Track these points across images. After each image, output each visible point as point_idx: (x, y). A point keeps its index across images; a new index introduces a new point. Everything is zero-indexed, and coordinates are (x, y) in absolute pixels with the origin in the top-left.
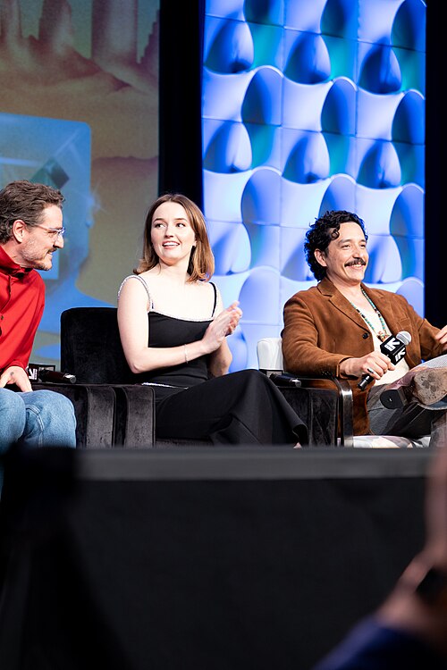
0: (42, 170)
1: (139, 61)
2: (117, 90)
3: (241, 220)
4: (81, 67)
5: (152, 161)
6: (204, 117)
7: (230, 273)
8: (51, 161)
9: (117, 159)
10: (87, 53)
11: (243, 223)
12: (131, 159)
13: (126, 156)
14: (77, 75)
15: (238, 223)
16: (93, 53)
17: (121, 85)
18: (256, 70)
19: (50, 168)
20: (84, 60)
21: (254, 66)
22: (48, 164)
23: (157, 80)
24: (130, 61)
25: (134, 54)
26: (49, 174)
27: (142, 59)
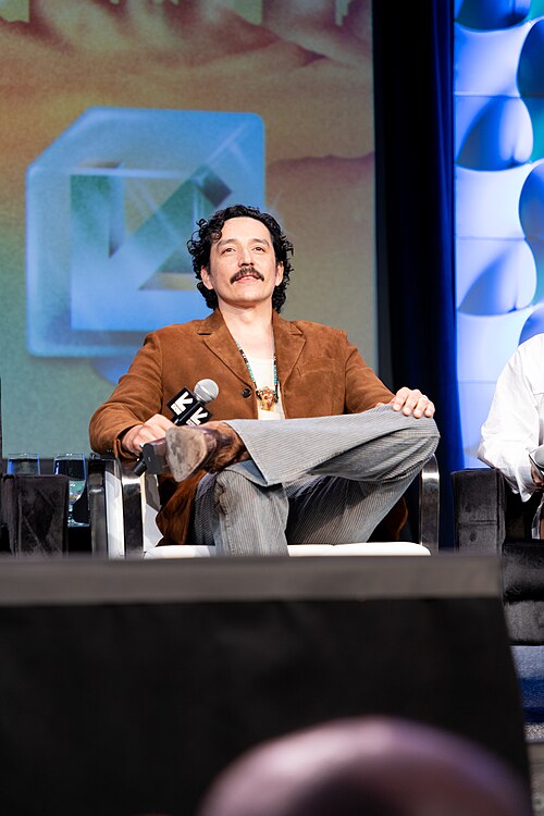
0: (188, 184)
1: (339, 22)
2: (305, 64)
3: (523, 235)
4: (246, 37)
5: (363, 160)
6: (457, 93)
7: (514, 309)
8: (202, 169)
9: (306, 160)
10: (255, 17)
11: (526, 239)
12: (330, 160)
13: (322, 155)
14: (239, 49)
15: (518, 240)
16: (265, 16)
17: (312, 57)
18: (534, 22)
19: (200, 180)
20: (251, 27)
21: (529, 17)
22: (198, 173)
23: (370, 46)
24: (326, 23)
25: (332, 12)
26: (199, 188)
27: (345, 19)
